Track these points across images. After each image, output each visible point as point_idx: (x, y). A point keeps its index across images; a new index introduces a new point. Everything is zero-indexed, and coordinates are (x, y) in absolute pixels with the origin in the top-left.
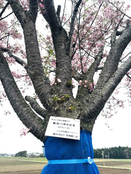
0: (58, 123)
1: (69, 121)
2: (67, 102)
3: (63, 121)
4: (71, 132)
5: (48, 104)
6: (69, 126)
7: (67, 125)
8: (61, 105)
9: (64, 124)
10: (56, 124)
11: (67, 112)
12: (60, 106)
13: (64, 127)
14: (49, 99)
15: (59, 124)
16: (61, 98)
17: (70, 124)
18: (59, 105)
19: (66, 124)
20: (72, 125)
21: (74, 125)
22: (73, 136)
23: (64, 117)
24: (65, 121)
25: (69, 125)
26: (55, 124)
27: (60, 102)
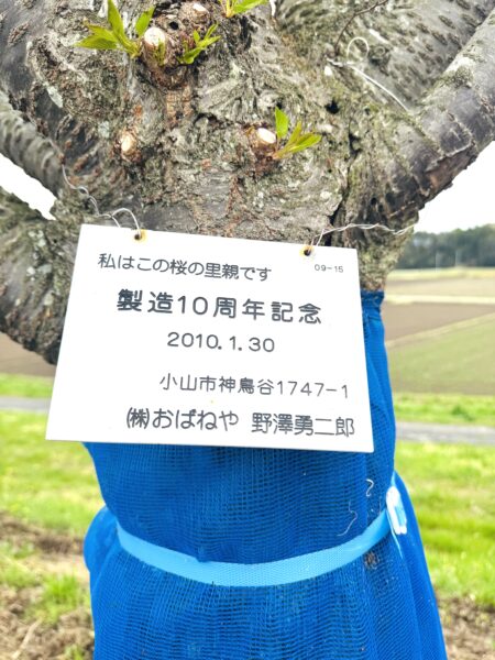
0: (163, 302)
1: (264, 273)
2: (236, 69)
3: (212, 269)
4: (288, 387)
5: (52, 90)
6: (265, 326)
7: (253, 308)
8: (172, 101)
9: (226, 305)
10: (145, 305)
11: (241, 181)
12: (171, 110)
13: (225, 342)
14: (53, 35)
15: (176, 305)
16: (174, 26)
17: (276, 306)
18: (160, 103)
19: (240, 308)
20: (297, 314)
21: (310, 310)
22: (317, 426)
23: (217, 229)
24: (230, 271)
25: (268, 310)
26: (136, 306)
27: (168, 70)
